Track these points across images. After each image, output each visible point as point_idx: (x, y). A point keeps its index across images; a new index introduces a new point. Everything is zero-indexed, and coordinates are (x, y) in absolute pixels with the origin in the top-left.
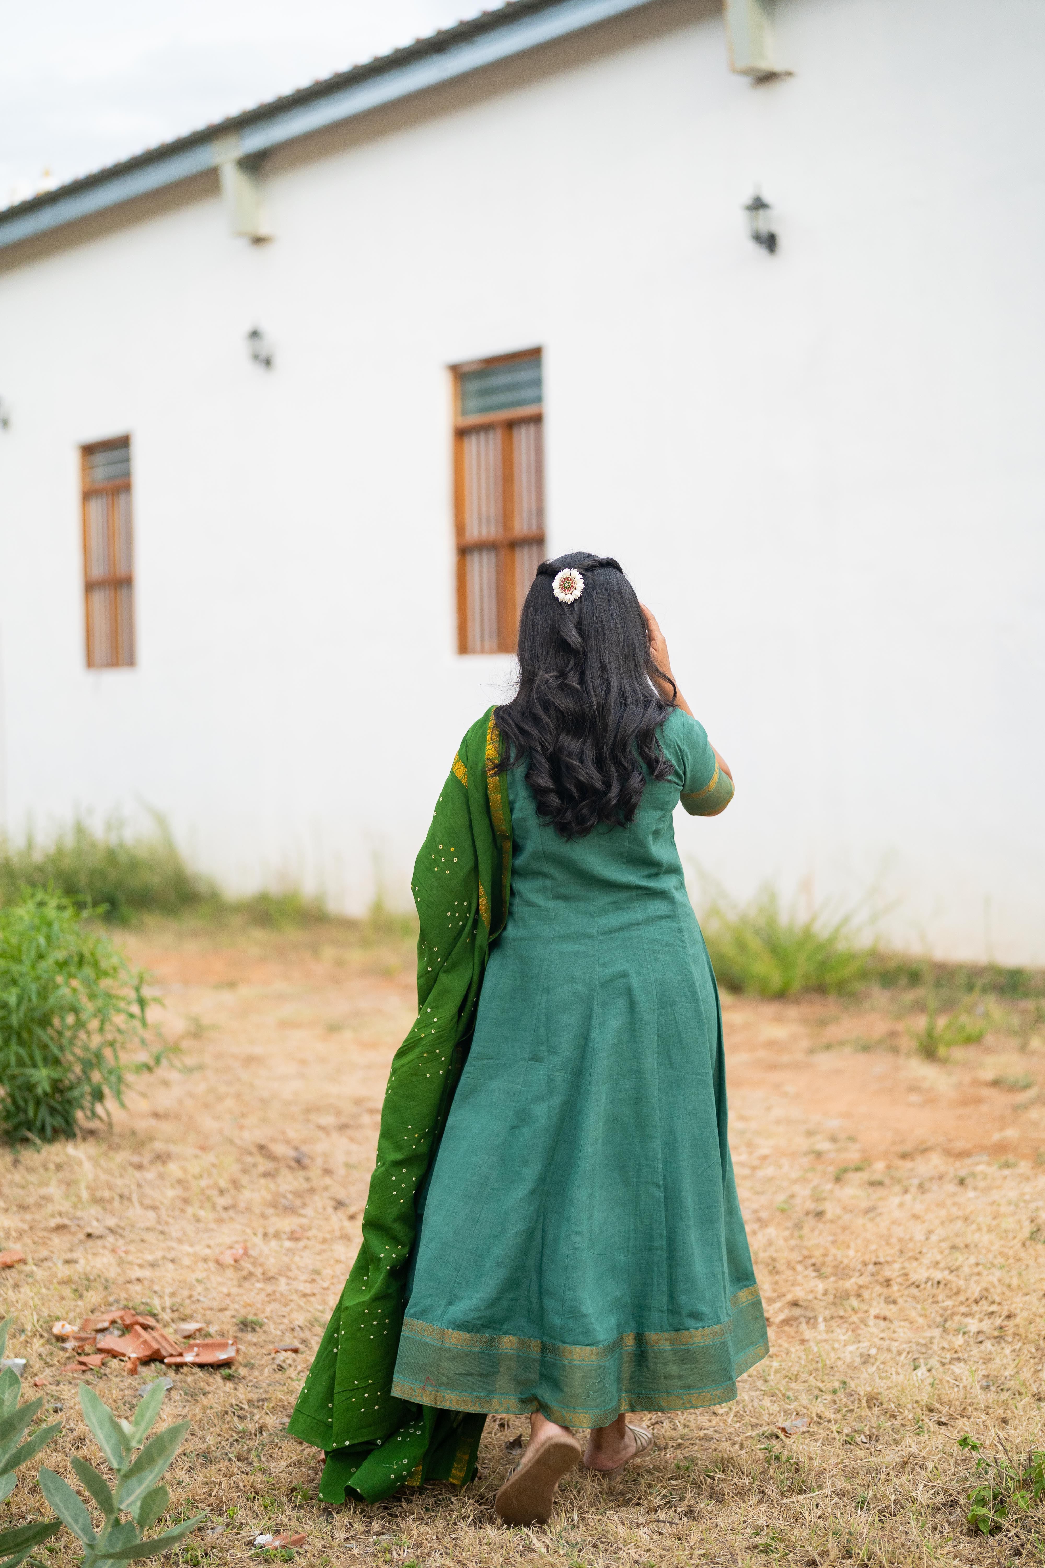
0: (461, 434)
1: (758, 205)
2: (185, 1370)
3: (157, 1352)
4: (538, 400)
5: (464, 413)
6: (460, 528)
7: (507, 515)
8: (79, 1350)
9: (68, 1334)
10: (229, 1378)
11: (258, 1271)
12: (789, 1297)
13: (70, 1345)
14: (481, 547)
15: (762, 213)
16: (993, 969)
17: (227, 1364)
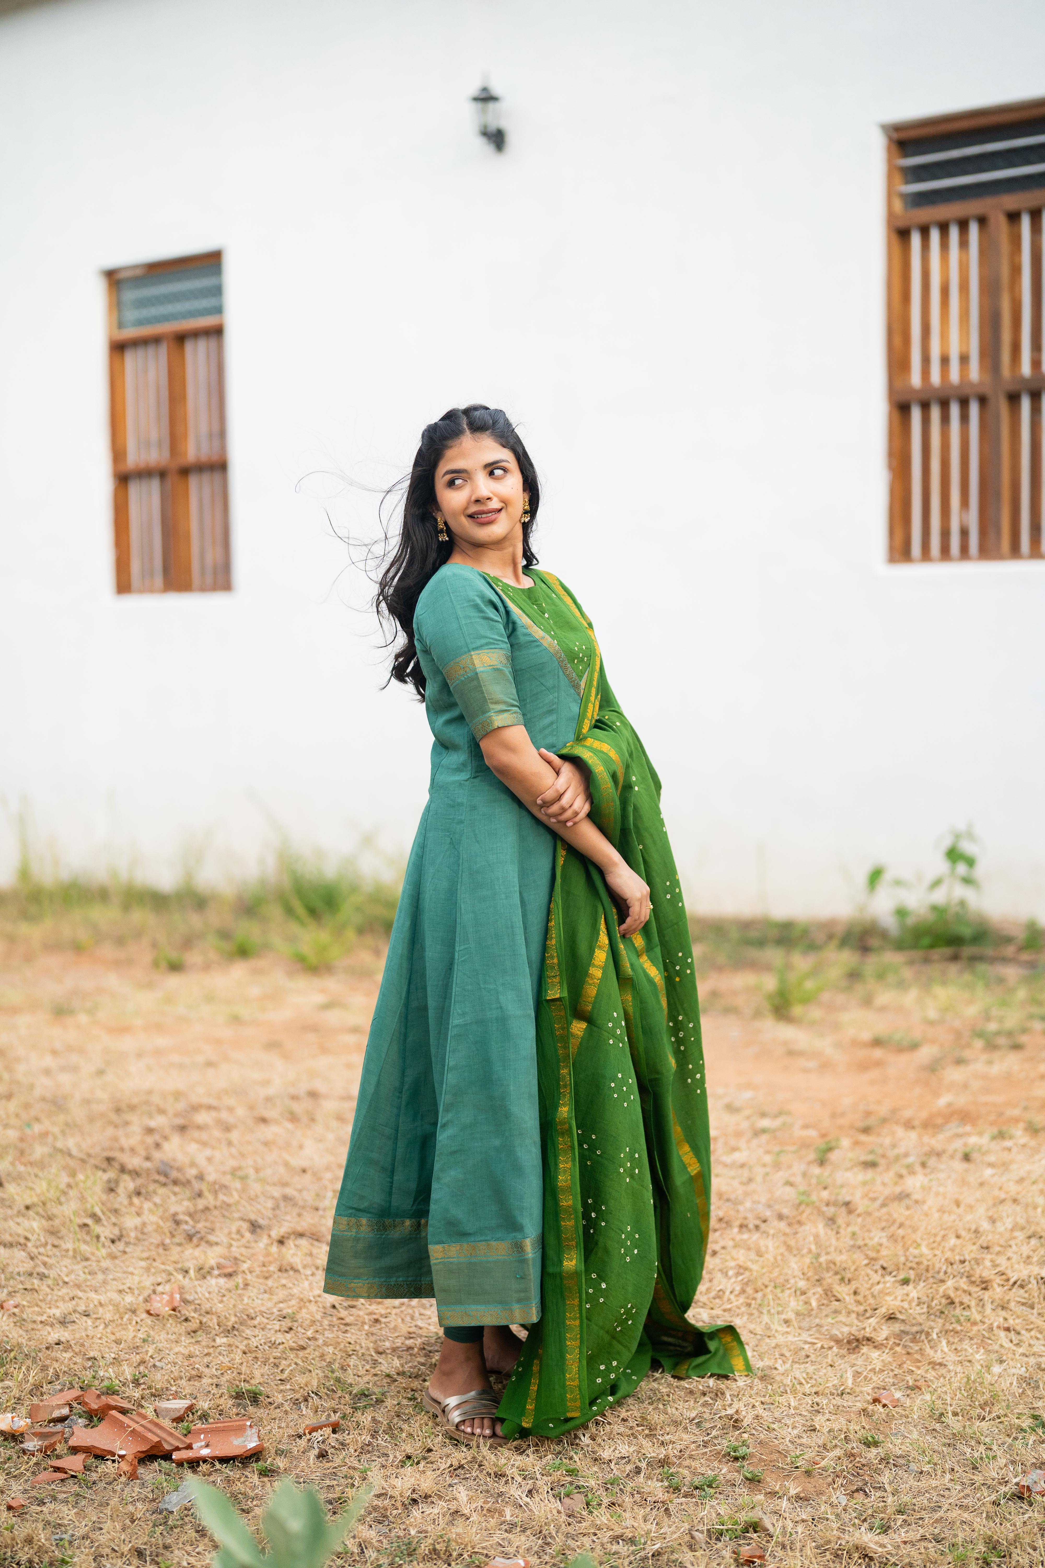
0: (118, 348)
1: (486, 98)
2: (204, 1467)
3: (158, 1445)
4: (219, 310)
5: (121, 325)
6: (118, 453)
7: (175, 439)
8: (48, 1452)
9: (21, 1430)
10: (265, 1473)
11: (212, 1322)
12: (883, 1310)
13: (31, 1444)
14: (144, 474)
15: (491, 105)
16: (766, 923)
17: (256, 1455)
